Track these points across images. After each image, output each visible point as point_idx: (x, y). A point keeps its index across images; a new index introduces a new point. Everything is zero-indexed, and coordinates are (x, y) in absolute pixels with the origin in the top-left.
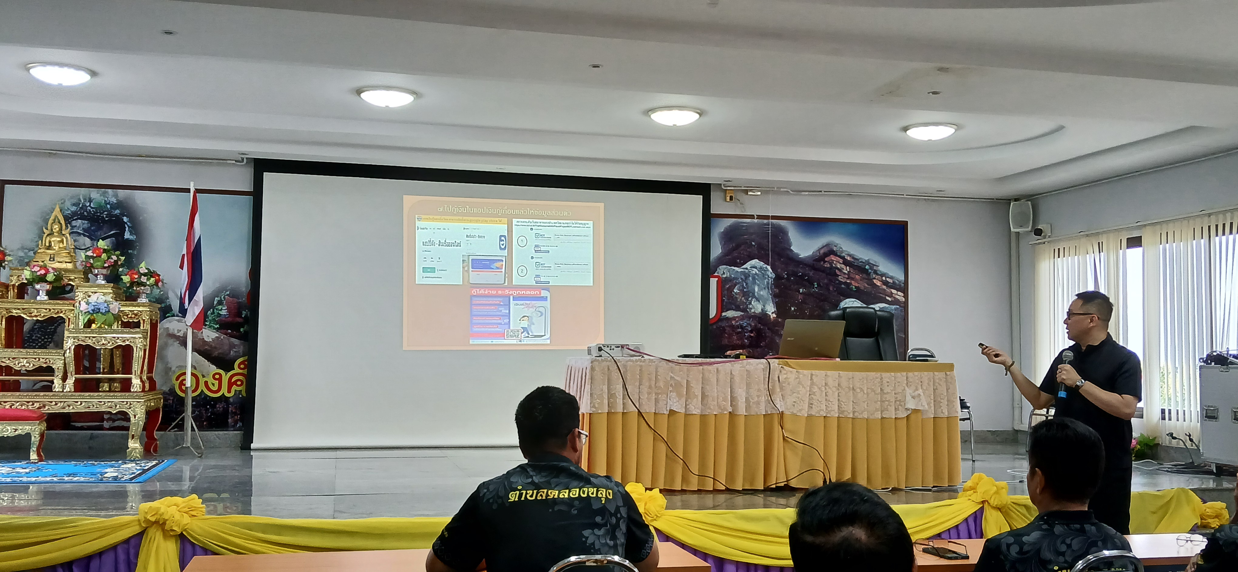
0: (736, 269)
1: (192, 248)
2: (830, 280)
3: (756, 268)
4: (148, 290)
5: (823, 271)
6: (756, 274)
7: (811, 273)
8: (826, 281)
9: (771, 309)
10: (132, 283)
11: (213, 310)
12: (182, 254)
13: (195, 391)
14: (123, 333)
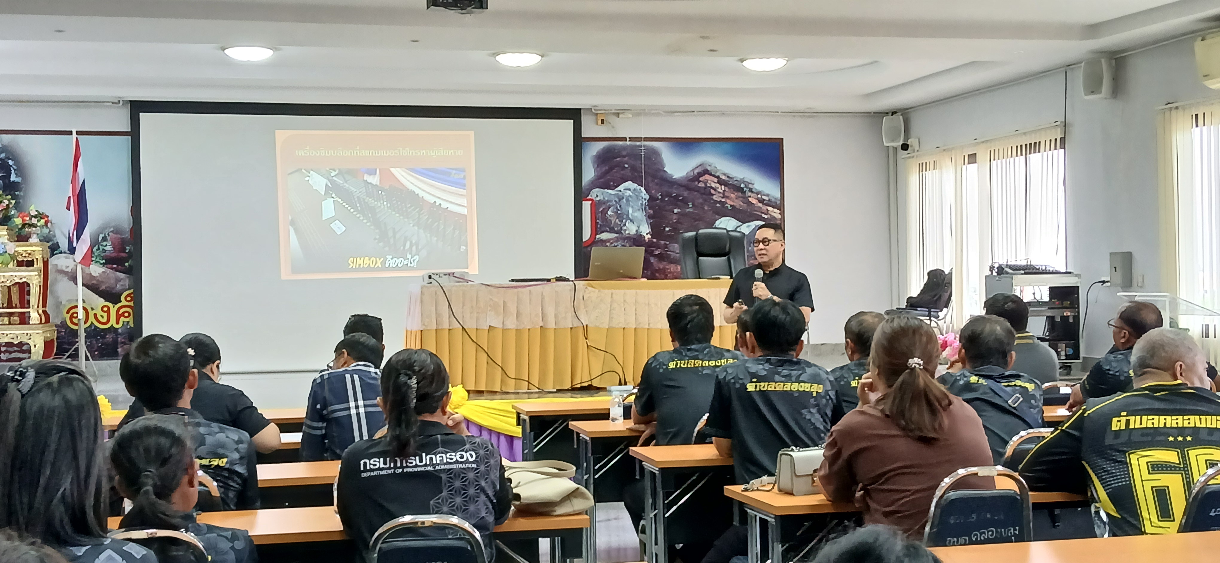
0: (610, 191)
1: (77, 191)
2: (706, 200)
3: (629, 189)
4: (38, 230)
5: (698, 191)
6: (630, 196)
7: (687, 194)
8: (699, 200)
9: (646, 231)
10: (24, 225)
11: (99, 247)
12: (70, 197)
13: (85, 323)
14: (18, 271)
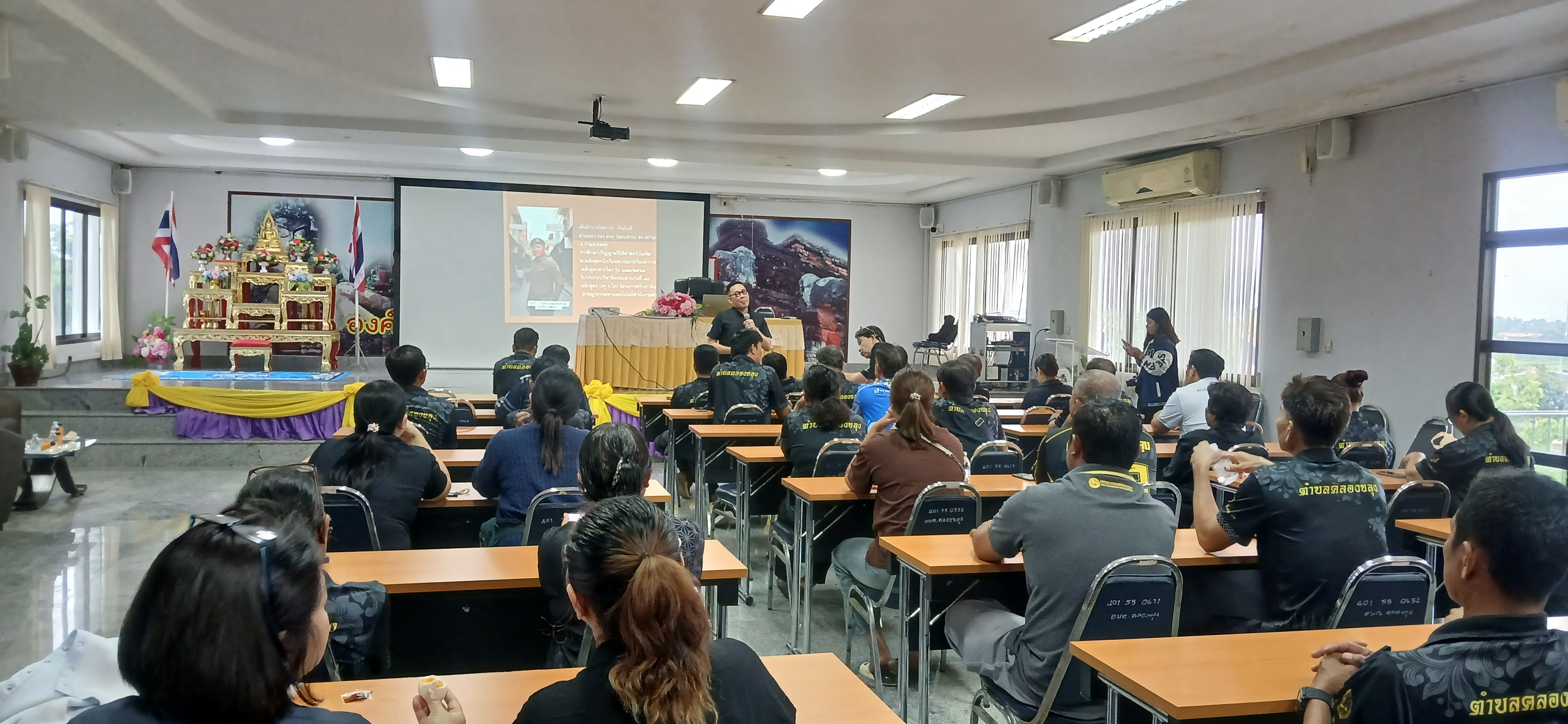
0: (728, 252)
1: (357, 239)
2: (795, 261)
3: (742, 252)
4: (329, 266)
5: (790, 255)
6: (742, 256)
7: (781, 256)
8: (792, 261)
9: (752, 281)
10: (319, 262)
11: (370, 278)
12: (351, 244)
13: (360, 330)
14: (316, 294)
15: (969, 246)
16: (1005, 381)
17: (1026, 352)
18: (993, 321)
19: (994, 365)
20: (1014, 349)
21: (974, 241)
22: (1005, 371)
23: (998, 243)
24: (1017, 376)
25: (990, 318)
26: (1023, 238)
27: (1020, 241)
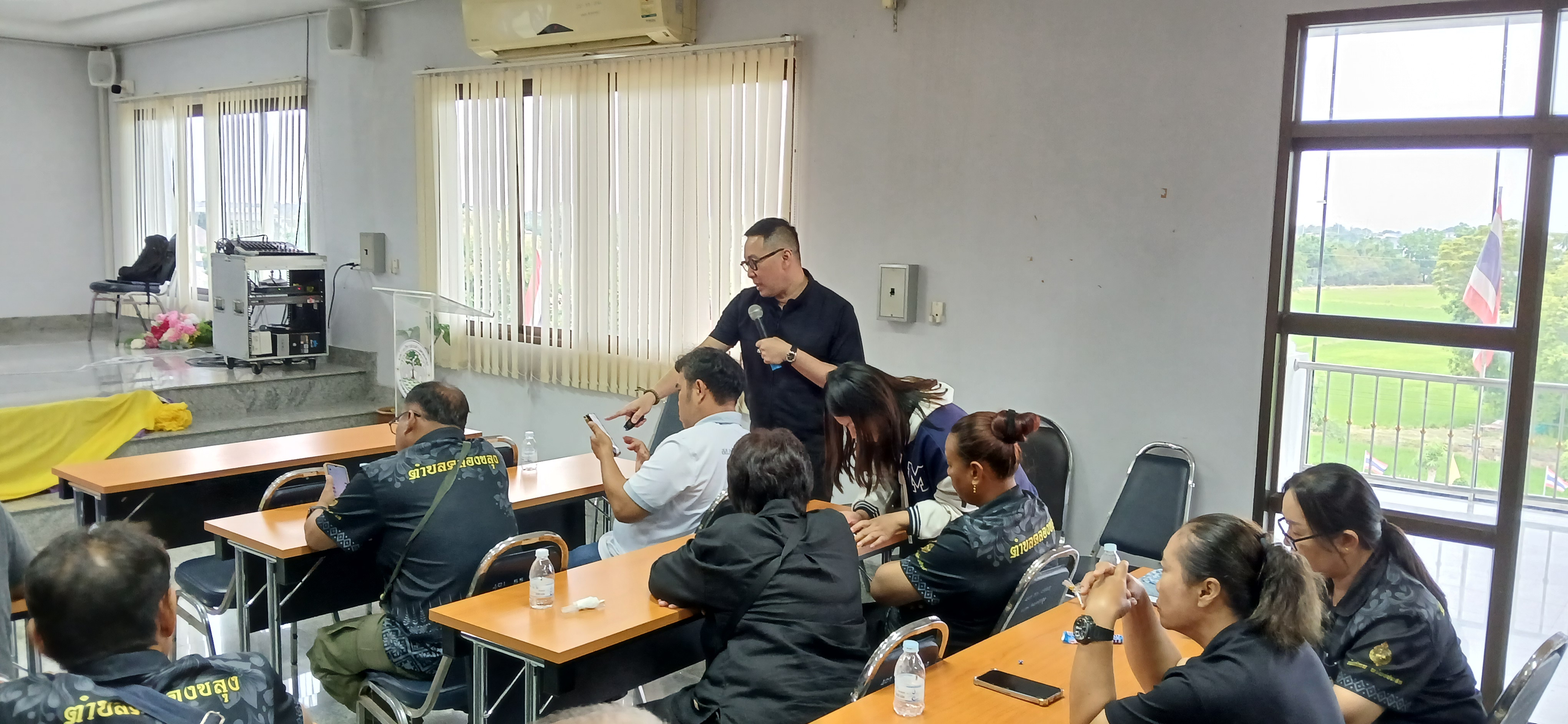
15: (188, 119)
16: (284, 353)
17: (319, 304)
18: (257, 252)
19: (262, 329)
20: (291, 301)
21: (198, 110)
22: (284, 339)
23: (245, 115)
24: (306, 346)
25: (250, 247)
26: (296, 108)
27: (290, 112)
